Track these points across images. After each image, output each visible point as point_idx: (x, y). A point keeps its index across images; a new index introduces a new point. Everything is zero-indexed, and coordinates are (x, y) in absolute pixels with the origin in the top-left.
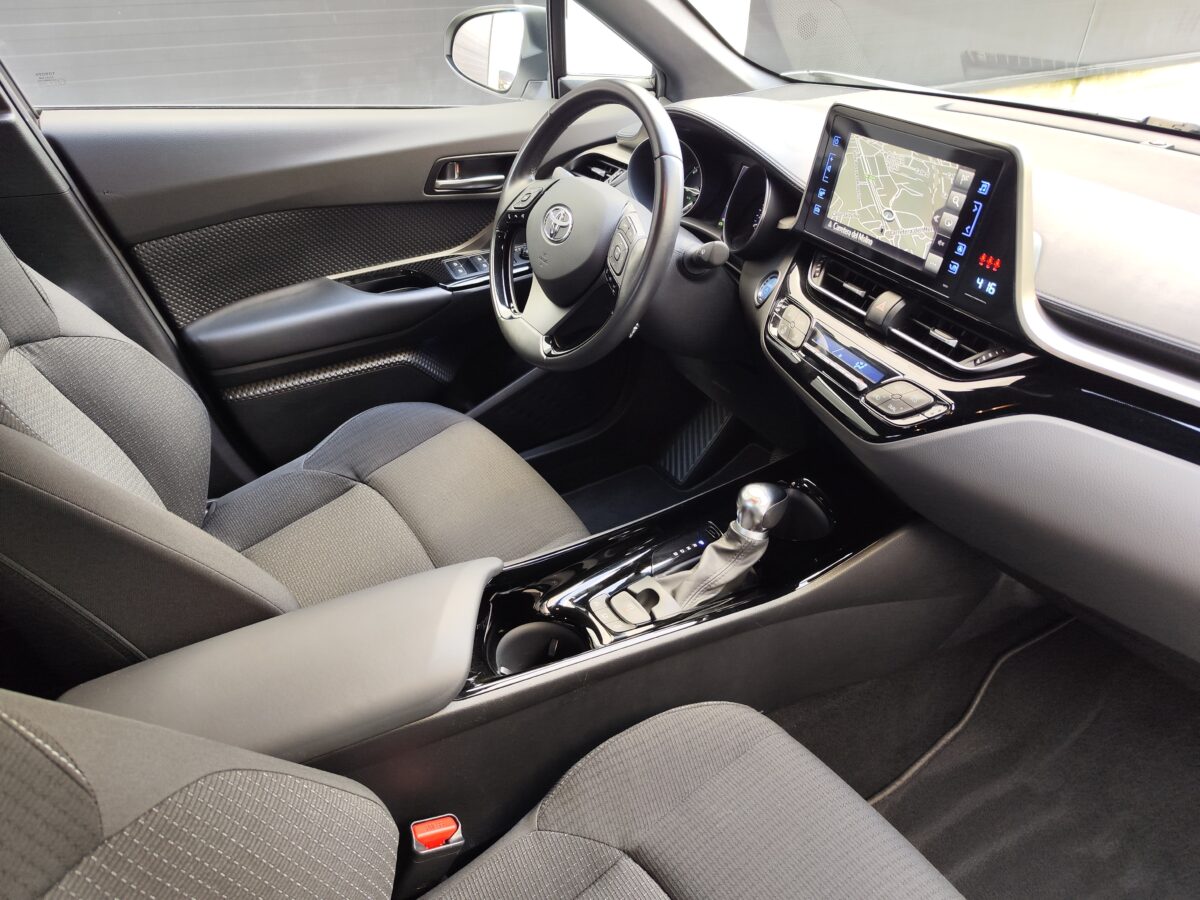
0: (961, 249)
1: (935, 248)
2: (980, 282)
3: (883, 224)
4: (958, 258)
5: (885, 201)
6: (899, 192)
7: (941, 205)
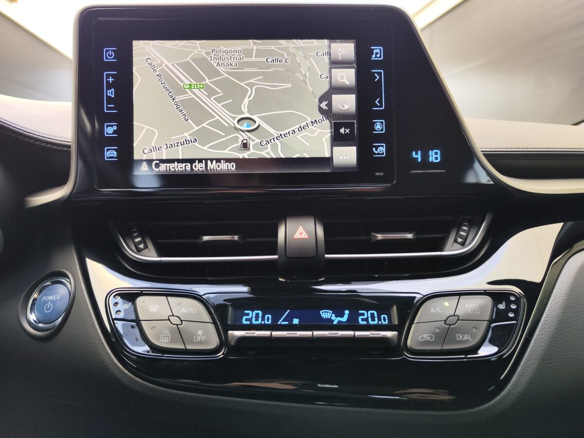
0: (379, 126)
1: (338, 139)
2: (418, 156)
3: (241, 137)
4: (380, 138)
5: (234, 108)
6: (251, 94)
7: (325, 88)
